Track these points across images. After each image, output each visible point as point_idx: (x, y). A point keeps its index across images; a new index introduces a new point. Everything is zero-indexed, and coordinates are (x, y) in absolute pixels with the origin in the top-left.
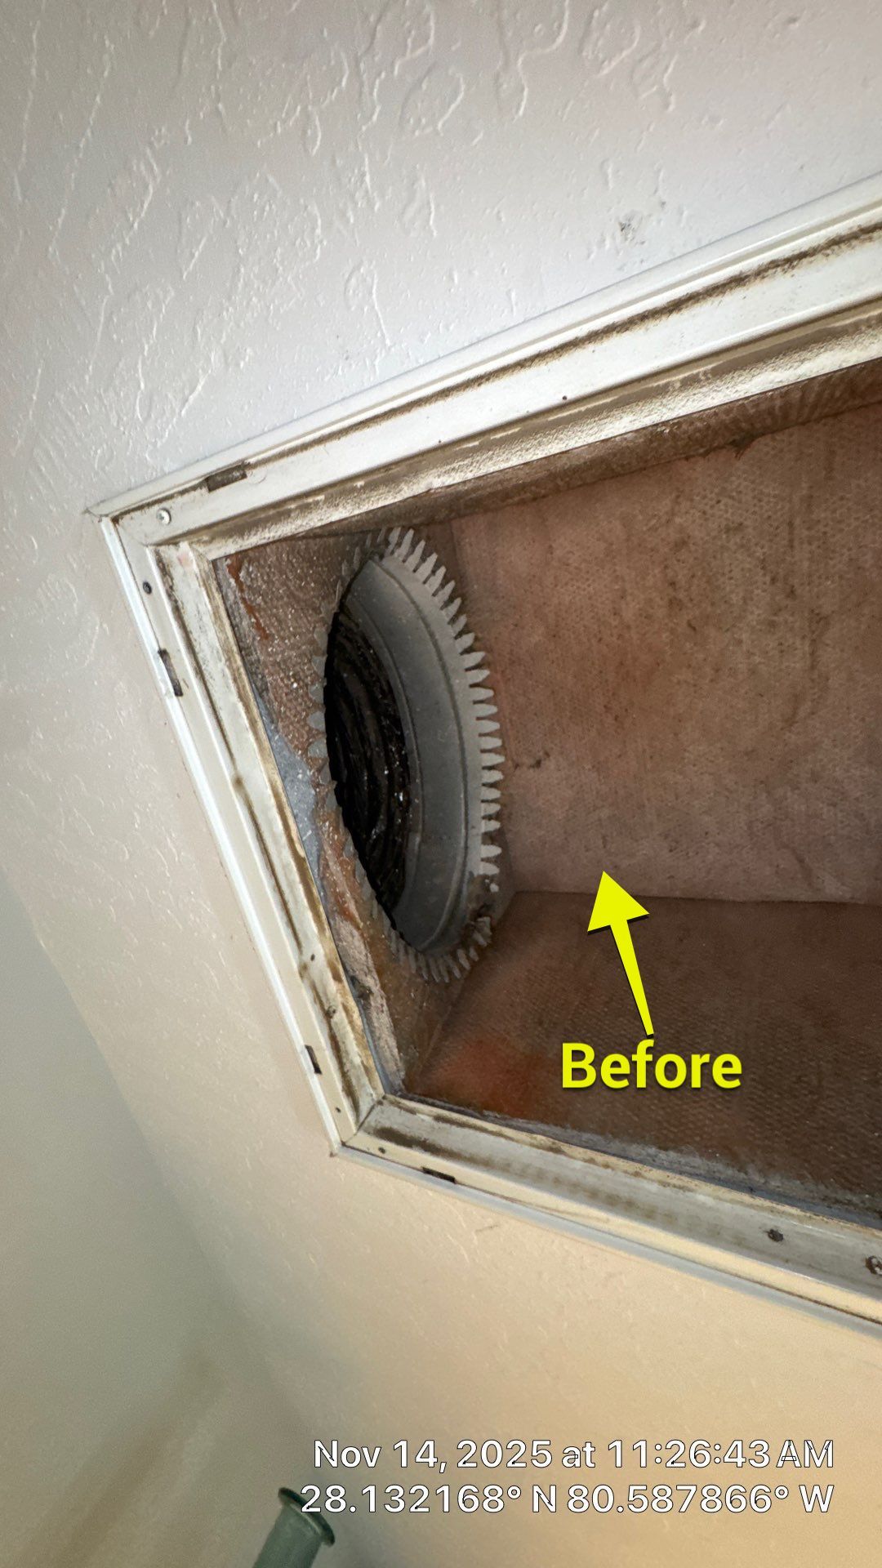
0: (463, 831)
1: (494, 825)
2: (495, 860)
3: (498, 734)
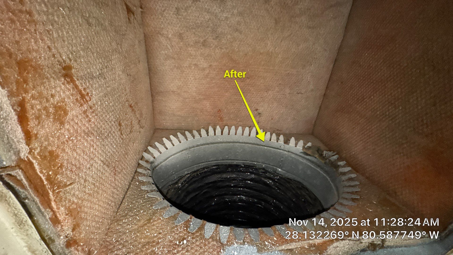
0: (281, 151)
1: (282, 138)
2: (297, 140)
3: (244, 128)
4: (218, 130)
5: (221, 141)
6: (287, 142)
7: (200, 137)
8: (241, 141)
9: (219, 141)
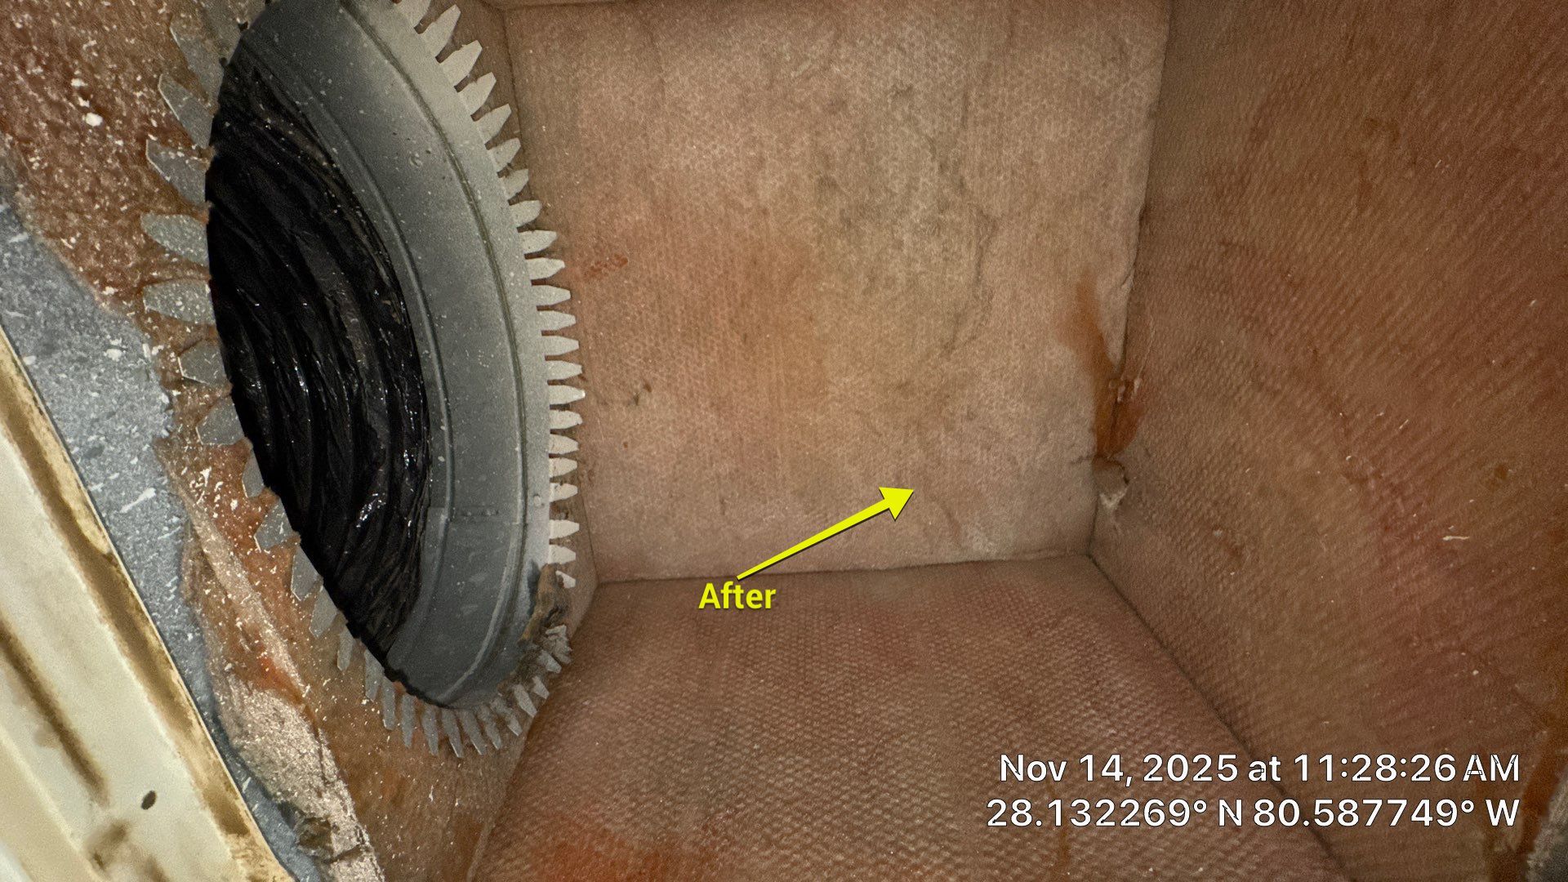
0: (520, 501)
1: (568, 491)
2: (573, 542)
3: (575, 358)
4: (550, 267)
5: (508, 284)
6: (559, 509)
7: (508, 197)
8: (522, 356)
9: (504, 274)
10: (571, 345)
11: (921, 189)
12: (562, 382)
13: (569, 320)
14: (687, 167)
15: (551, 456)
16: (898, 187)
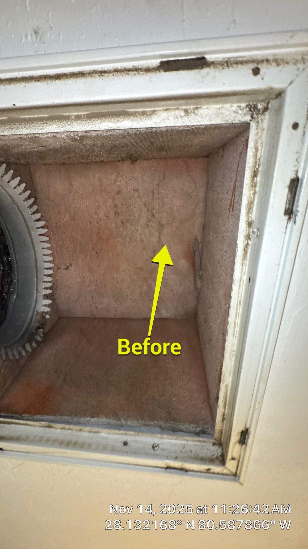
0: (35, 294)
1: (49, 292)
2: (49, 306)
3: (51, 255)
6: (46, 297)
7: (31, 213)
8: (37, 254)
10: (50, 252)
11: (142, 216)
12: (48, 262)
13: (49, 245)
14: (79, 207)
15: (44, 282)
16: (136, 215)
